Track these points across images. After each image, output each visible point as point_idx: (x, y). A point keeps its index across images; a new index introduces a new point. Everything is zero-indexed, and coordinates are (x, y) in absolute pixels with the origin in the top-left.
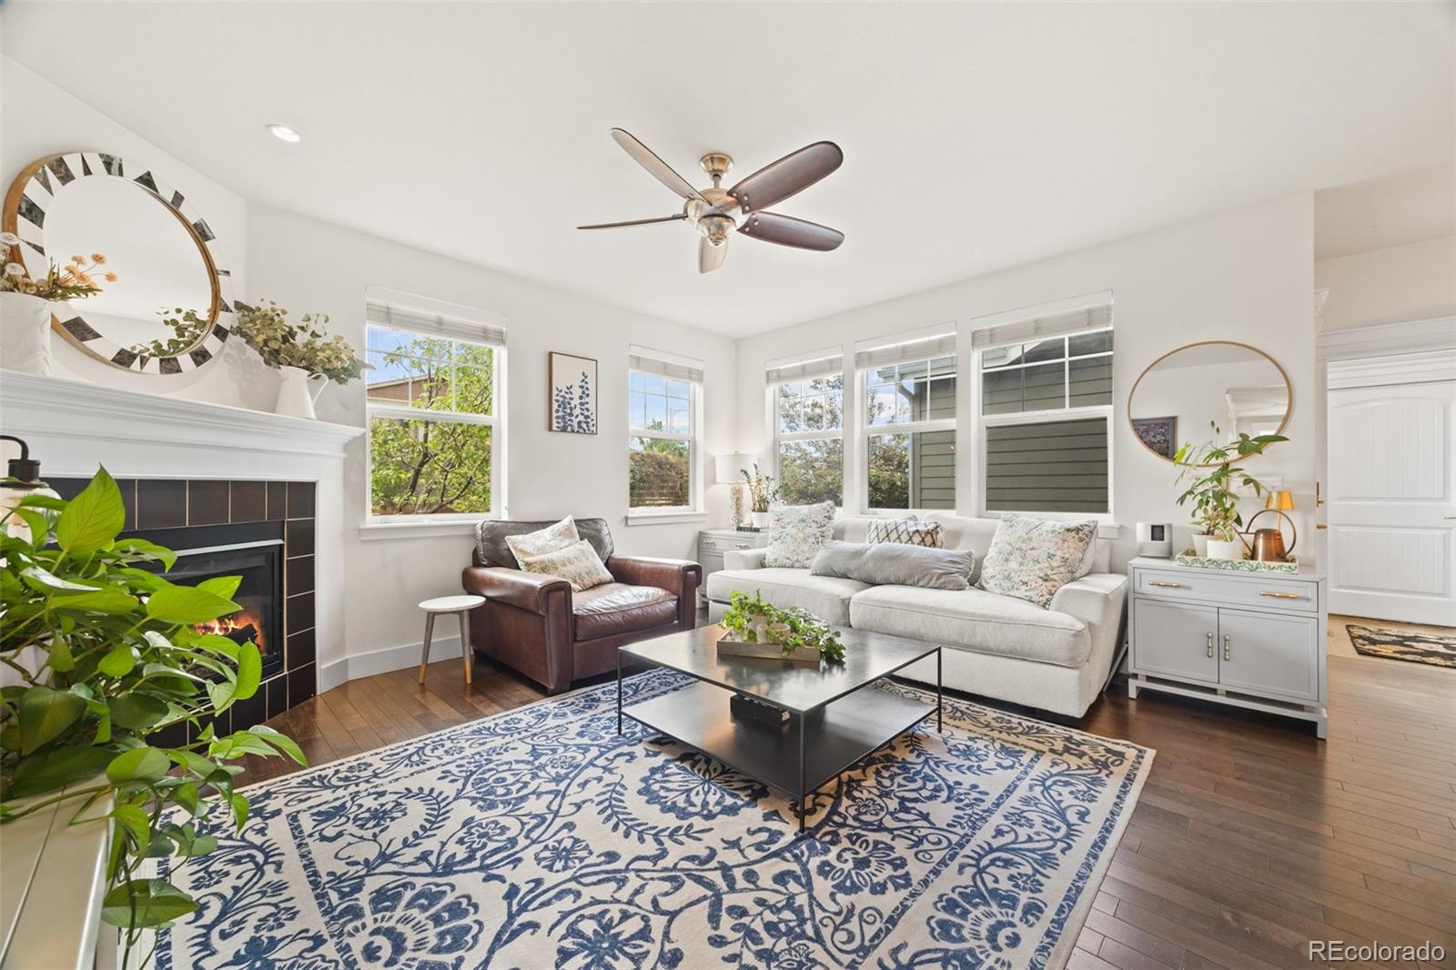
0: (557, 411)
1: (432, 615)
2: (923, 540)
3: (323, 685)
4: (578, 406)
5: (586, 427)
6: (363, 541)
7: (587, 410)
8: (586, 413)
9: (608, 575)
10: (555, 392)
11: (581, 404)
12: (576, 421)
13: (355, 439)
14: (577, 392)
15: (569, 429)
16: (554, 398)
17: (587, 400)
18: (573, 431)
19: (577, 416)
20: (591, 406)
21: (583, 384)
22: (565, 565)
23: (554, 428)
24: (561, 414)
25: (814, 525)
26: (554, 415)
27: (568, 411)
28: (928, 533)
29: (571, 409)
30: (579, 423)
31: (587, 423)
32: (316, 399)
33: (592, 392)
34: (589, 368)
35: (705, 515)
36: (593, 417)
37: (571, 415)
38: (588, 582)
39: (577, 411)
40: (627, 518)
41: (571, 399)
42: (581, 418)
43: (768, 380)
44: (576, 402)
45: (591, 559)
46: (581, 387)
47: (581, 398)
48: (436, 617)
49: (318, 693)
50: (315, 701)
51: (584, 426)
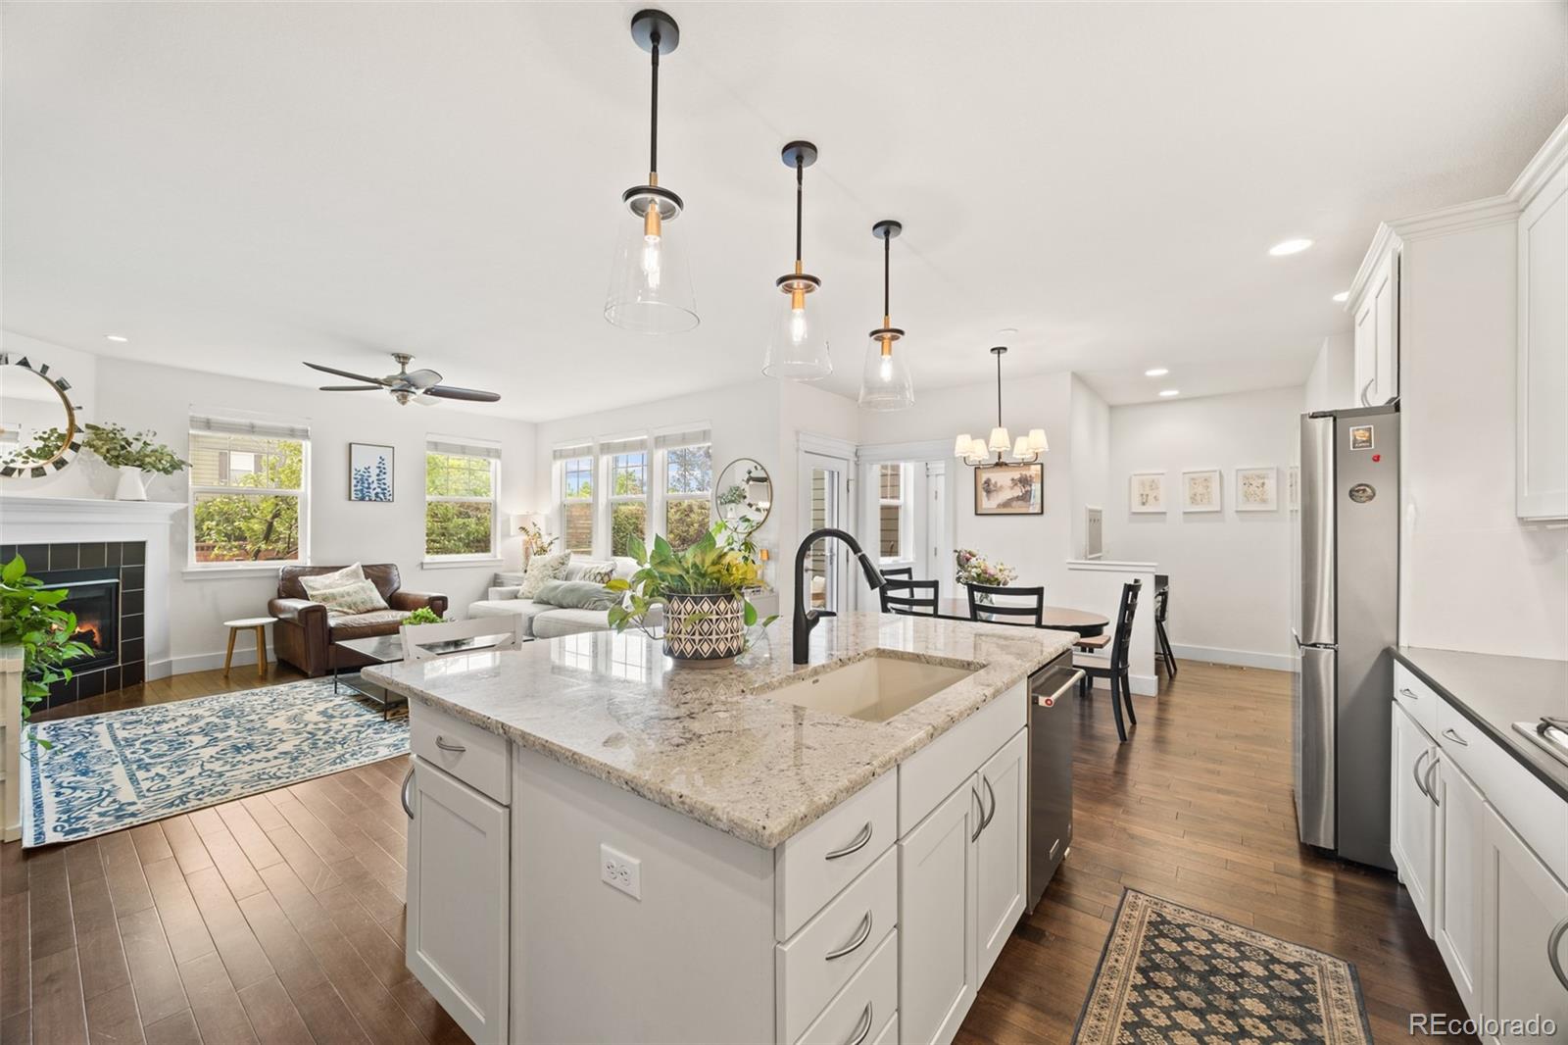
0: (356, 486)
1: (235, 629)
2: (602, 579)
3: (149, 675)
4: (376, 482)
5: (384, 496)
6: (186, 581)
7: (384, 484)
8: (383, 486)
9: (384, 604)
10: (353, 472)
11: (378, 480)
12: (373, 493)
13: (181, 510)
14: (374, 471)
15: (367, 498)
16: (353, 476)
17: (384, 476)
18: (370, 500)
19: (374, 489)
20: (388, 481)
21: (381, 465)
22: (343, 596)
23: (353, 498)
24: (359, 488)
25: (551, 569)
26: (353, 488)
27: (366, 485)
28: (606, 574)
29: (369, 484)
30: (377, 494)
31: (384, 494)
32: (147, 486)
33: (389, 470)
34: (387, 454)
35: (501, 561)
36: (391, 489)
37: (369, 488)
38: (361, 608)
39: (375, 485)
40: (422, 564)
41: (369, 476)
42: (379, 490)
43: (555, 457)
44: (374, 478)
45: (368, 592)
46: (379, 467)
47: (378, 475)
48: (238, 631)
49: (146, 680)
50: (144, 686)
51: (382, 496)
